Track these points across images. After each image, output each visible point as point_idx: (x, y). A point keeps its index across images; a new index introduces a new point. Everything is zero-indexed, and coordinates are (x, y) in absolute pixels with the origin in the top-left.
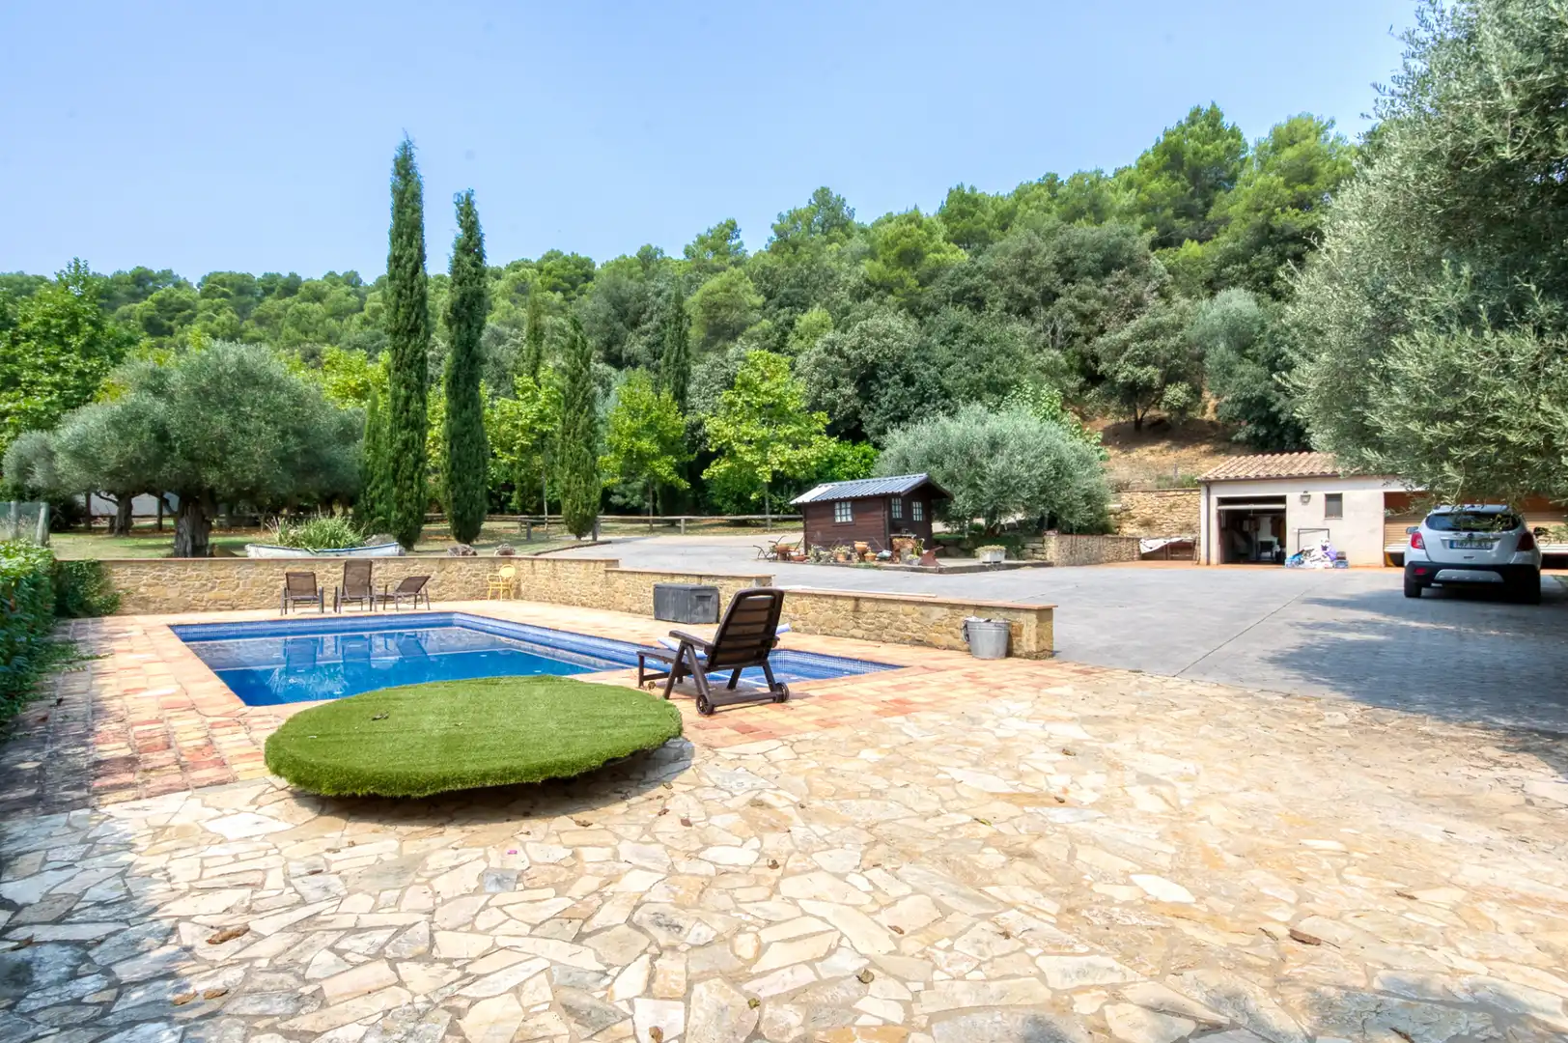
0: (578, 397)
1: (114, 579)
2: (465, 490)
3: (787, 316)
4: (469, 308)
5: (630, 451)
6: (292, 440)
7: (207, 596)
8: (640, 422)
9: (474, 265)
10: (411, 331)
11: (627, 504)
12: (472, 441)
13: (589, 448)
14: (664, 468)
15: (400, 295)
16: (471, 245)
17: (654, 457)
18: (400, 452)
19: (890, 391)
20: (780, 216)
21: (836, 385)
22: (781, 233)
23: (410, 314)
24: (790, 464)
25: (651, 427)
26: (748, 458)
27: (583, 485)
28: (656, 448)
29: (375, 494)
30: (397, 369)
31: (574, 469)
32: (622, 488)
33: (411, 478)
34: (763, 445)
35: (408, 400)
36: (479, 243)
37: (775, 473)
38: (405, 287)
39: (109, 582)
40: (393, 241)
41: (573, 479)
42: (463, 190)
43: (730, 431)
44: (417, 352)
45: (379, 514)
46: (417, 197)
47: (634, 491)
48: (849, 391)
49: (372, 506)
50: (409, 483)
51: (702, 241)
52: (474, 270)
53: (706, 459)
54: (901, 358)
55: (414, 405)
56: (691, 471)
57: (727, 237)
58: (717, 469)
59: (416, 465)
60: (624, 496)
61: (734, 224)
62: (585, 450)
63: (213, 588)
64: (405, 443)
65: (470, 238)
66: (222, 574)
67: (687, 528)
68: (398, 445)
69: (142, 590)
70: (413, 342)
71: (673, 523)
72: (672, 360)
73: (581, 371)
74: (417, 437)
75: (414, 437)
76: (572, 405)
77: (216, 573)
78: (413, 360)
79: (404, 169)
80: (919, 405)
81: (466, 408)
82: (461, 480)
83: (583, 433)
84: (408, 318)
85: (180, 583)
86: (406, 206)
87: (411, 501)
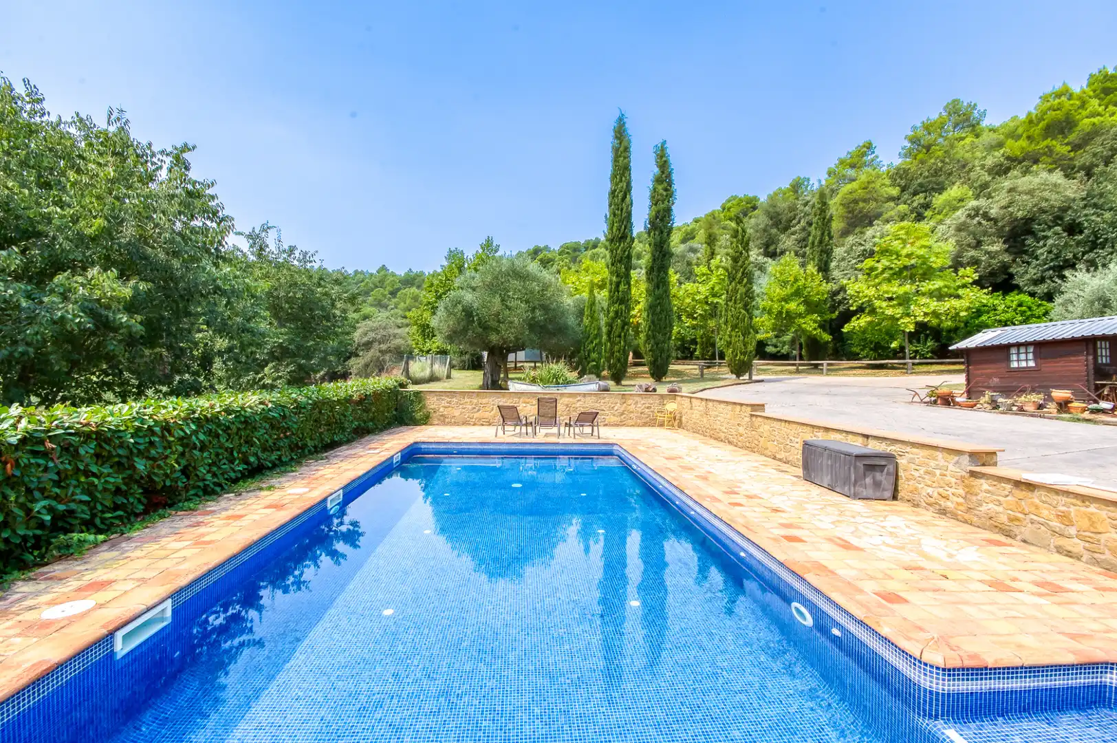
0: (741, 274)
1: (428, 402)
2: (657, 344)
3: (922, 201)
4: (662, 220)
5: (780, 313)
6: (538, 313)
7: (476, 415)
8: (789, 290)
9: (666, 190)
10: (621, 238)
11: (779, 352)
12: (662, 310)
13: (747, 311)
14: (810, 324)
15: (615, 215)
16: (664, 179)
17: (800, 315)
18: (614, 319)
19: (1050, 242)
20: (914, 128)
21: (979, 244)
22: (915, 140)
23: (621, 227)
24: (935, 314)
25: (797, 293)
26: (889, 312)
27: (742, 338)
28: (802, 308)
29: (591, 347)
30: (613, 265)
31: (734, 327)
32: (774, 341)
33: (620, 336)
34: (904, 301)
35: (618, 284)
36: (669, 175)
37: (918, 324)
38: (618, 209)
39: (425, 405)
40: (612, 180)
41: (733, 333)
42: (658, 142)
43: (871, 292)
44: (625, 251)
45: (593, 361)
46: (627, 149)
47: (784, 343)
48: (997, 247)
49: (589, 355)
51: (842, 162)
52: (665, 193)
53: (847, 316)
54: (1064, 210)
55: (622, 287)
56: (834, 327)
57: (864, 154)
58: (859, 323)
60: (776, 346)
61: (870, 144)
62: (743, 311)
63: (479, 410)
64: (616, 312)
65: (663, 172)
66: (484, 401)
67: (828, 370)
68: (612, 314)
69: (441, 410)
70: (622, 245)
71: (816, 366)
72: (816, 243)
73: (741, 253)
74: (624, 308)
75: (621, 309)
76: (734, 279)
77: (480, 401)
78: (621, 258)
79: (620, 133)
80: (1091, 250)
81: (658, 288)
82: (654, 337)
83: (742, 299)
84: (620, 230)
85: (461, 406)
86: (620, 156)
87: (619, 352)
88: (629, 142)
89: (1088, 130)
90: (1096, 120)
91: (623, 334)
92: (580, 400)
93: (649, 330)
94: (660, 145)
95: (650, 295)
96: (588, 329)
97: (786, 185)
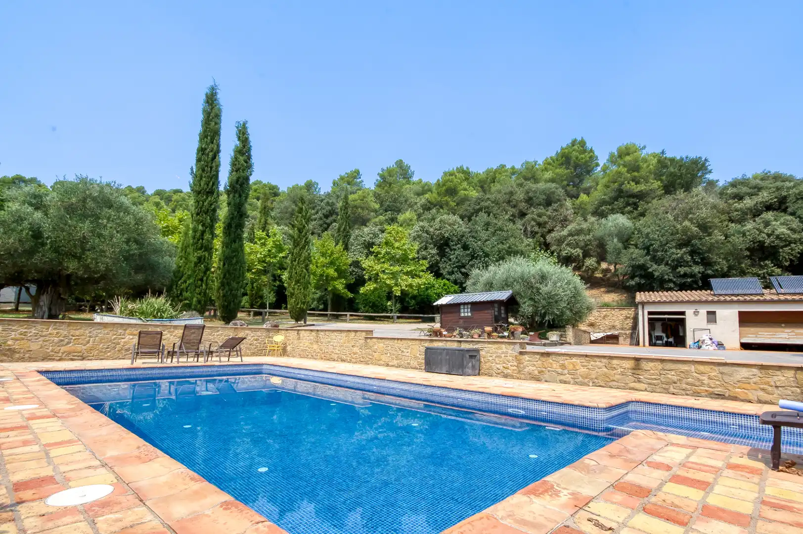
0: (300, 241)
2: (231, 291)
3: (390, 216)
4: (241, 185)
5: (322, 275)
7: (63, 349)
8: (328, 260)
9: (246, 162)
10: (208, 192)
12: (237, 262)
13: (307, 270)
14: (340, 286)
15: (203, 170)
16: (244, 151)
17: (335, 279)
19: (457, 253)
20: (383, 170)
21: (426, 248)
22: (383, 177)
23: (209, 182)
24: (411, 286)
25: (332, 263)
26: (388, 282)
27: (302, 291)
28: (336, 274)
29: (183, 286)
31: (297, 282)
34: (394, 275)
35: (203, 233)
36: (249, 149)
37: (402, 291)
41: (296, 287)
42: (241, 120)
43: (377, 267)
44: (211, 205)
46: (217, 116)
48: (434, 251)
49: (181, 294)
50: (199, 282)
51: (341, 178)
52: (245, 164)
53: (362, 282)
54: (463, 236)
55: (207, 236)
57: (355, 177)
58: (370, 287)
59: (205, 273)
61: (358, 171)
62: (305, 270)
63: (68, 343)
64: (200, 259)
65: (244, 146)
67: (351, 319)
70: (209, 199)
72: (342, 229)
73: (304, 226)
74: (207, 255)
75: (204, 255)
76: (298, 245)
77: (72, 332)
78: (208, 210)
79: (211, 100)
80: (471, 260)
81: (235, 242)
82: (229, 284)
83: (304, 261)
84: (208, 185)
85: (42, 339)
86: (211, 121)
87: (200, 294)
88: (220, 110)
89: (463, 196)
90: (466, 192)
91: (205, 278)
92: (194, 333)
93: (224, 277)
94: (242, 123)
95: (227, 247)
96: (181, 269)
97: (302, 183)
